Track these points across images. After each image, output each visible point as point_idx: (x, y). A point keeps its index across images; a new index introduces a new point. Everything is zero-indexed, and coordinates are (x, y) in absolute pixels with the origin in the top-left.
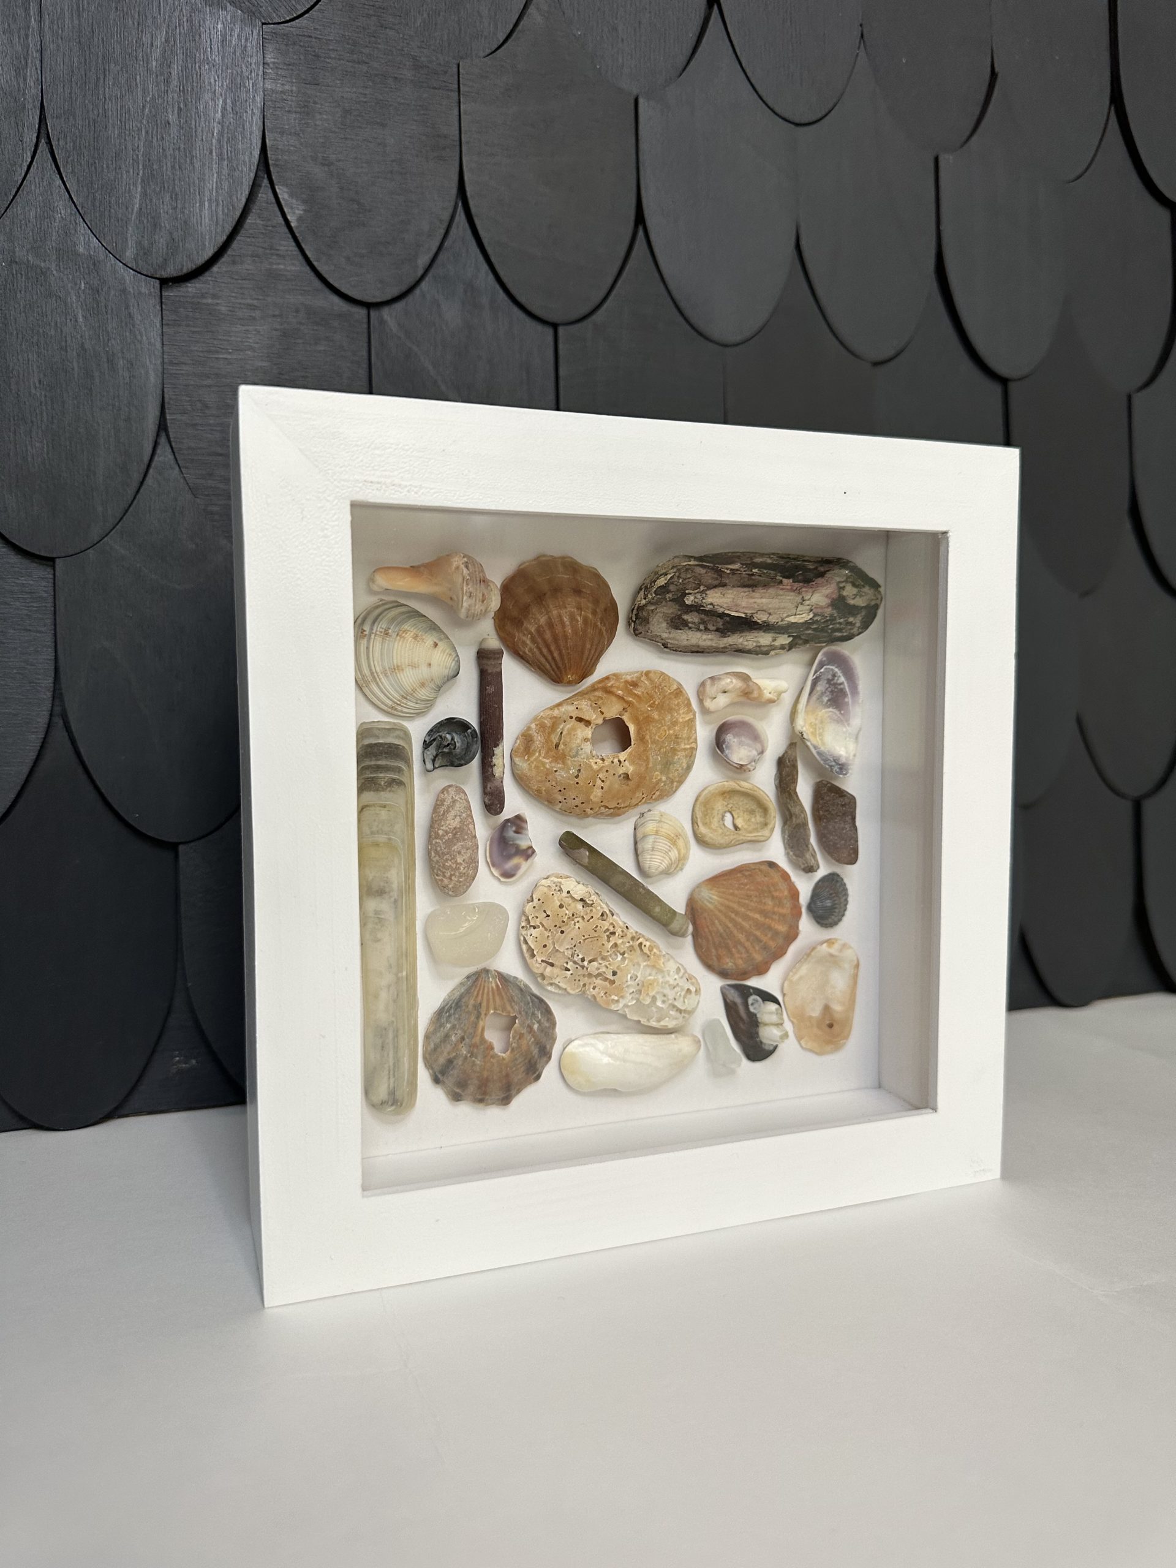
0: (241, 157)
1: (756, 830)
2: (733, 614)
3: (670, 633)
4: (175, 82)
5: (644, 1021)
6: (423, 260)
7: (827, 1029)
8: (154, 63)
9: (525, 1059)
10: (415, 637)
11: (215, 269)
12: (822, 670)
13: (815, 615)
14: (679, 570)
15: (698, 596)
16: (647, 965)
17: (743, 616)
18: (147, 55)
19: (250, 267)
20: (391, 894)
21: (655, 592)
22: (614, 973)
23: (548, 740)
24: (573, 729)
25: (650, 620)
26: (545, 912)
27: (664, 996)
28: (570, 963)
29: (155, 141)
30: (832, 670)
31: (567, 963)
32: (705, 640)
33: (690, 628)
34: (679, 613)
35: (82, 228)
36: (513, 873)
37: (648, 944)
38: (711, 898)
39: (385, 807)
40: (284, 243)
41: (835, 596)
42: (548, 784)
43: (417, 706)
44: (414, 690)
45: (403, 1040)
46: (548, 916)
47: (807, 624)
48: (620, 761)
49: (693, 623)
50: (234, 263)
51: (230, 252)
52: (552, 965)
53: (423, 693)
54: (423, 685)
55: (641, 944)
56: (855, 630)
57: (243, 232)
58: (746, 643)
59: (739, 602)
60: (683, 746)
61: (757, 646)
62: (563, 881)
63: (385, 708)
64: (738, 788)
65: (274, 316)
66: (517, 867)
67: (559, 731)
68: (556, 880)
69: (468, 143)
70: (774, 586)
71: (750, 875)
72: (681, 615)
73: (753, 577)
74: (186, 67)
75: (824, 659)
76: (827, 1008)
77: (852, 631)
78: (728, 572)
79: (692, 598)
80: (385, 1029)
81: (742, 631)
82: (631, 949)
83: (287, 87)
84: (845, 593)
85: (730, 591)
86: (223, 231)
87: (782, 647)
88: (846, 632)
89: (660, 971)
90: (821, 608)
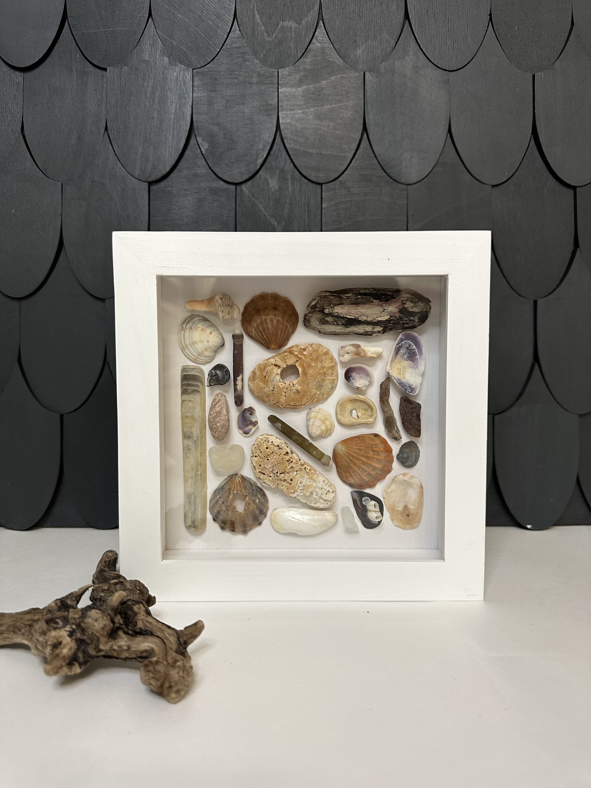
0: (182, 127)
1: (367, 418)
2: (348, 317)
3: (321, 326)
4: (156, 101)
5: (309, 503)
6: (260, 161)
7: (406, 517)
8: (149, 94)
9: (252, 515)
10: (202, 330)
11: (172, 175)
12: (403, 343)
13: (391, 316)
14: (321, 297)
15: (330, 309)
16: (308, 478)
17: (354, 318)
18: (146, 91)
19: (186, 173)
20: (193, 438)
21: (311, 308)
22: (291, 480)
23: (262, 374)
24: (272, 369)
25: (311, 320)
26: (260, 450)
27: (317, 492)
28: (272, 474)
29: (148, 126)
30: (409, 343)
31: (270, 474)
32: (338, 329)
33: (330, 324)
34: (323, 317)
35: (120, 165)
36: (249, 432)
37: (309, 468)
38: (342, 449)
39: (191, 401)
40: (200, 161)
41: (400, 307)
42: (261, 394)
43: (206, 359)
44: (203, 352)
45: (199, 501)
46: (261, 452)
47: (388, 321)
48: (293, 384)
49: (331, 321)
50: (180, 172)
51: (178, 167)
52: (264, 474)
53: (207, 353)
54: (206, 350)
55: (306, 467)
56: (416, 323)
57: (183, 158)
58: (359, 330)
59: (351, 312)
60: (328, 378)
61: (365, 332)
62: (269, 437)
63: (193, 360)
64: (358, 398)
65: (196, 193)
66: (250, 430)
67: (266, 370)
68: (266, 436)
69: (282, 106)
70: (368, 304)
71: (363, 440)
72: (324, 318)
73: (358, 300)
74: (161, 93)
75: (403, 337)
76: (406, 507)
77: (414, 324)
78: (345, 297)
79: (327, 310)
80: (190, 495)
81: (355, 325)
82: (301, 469)
83: (203, 95)
84: (406, 306)
85: (346, 307)
86: (174, 159)
87: (379, 332)
88: (411, 324)
89: (315, 481)
90: (394, 313)
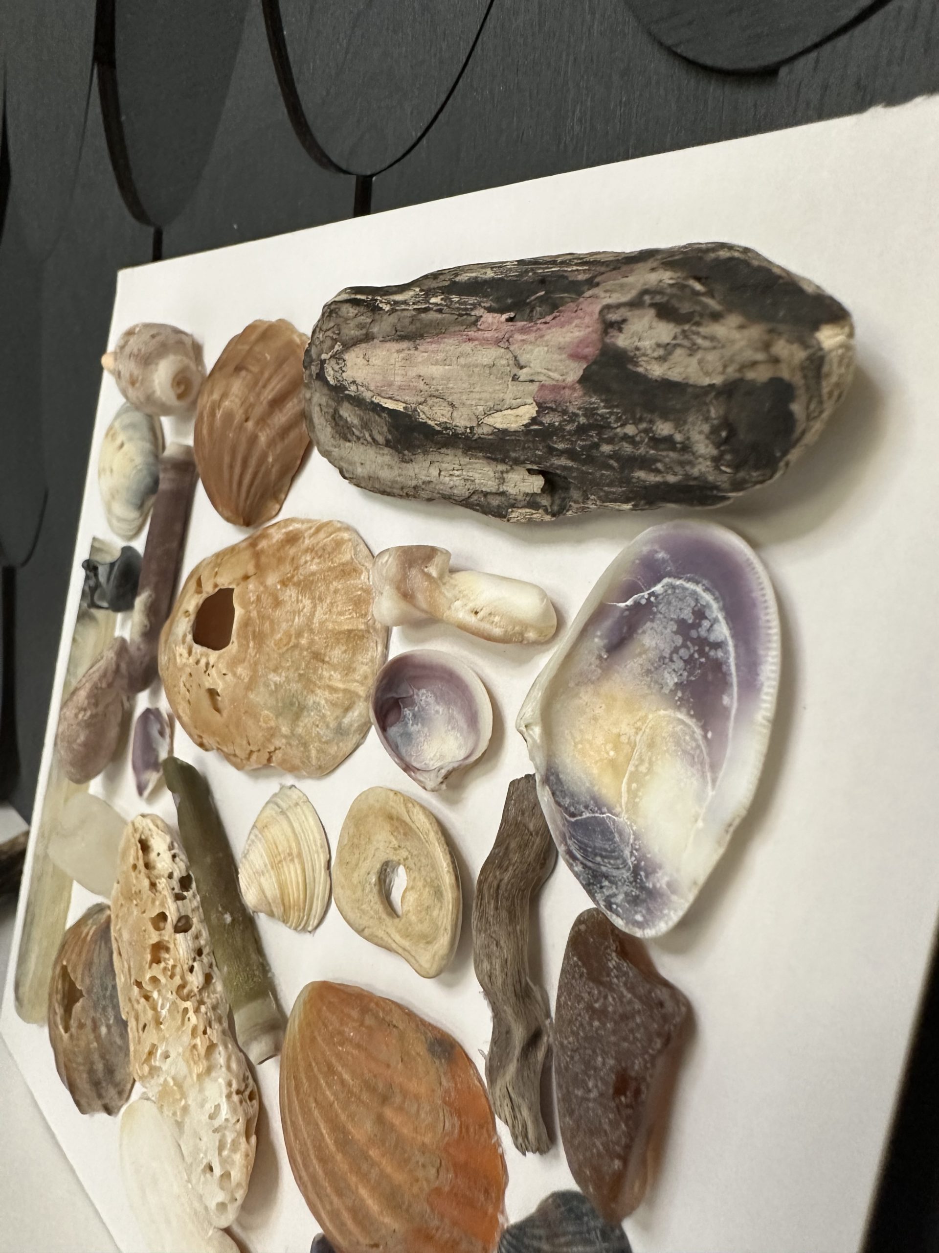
2: (389, 404)
12: (658, 588)
13: (542, 408)
15: (335, 365)
17: (400, 407)
22: (144, 1029)
30: (694, 594)
33: (358, 438)
34: (332, 402)
36: (143, 790)
37: (194, 1020)
41: (592, 349)
47: (541, 436)
49: (357, 427)
55: (187, 1011)
60: (327, 680)
66: (147, 784)
70: (457, 333)
72: (335, 408)
78: (388, 307)
79: (331, 370)
84: (622, 341)
90: (557, 388)
